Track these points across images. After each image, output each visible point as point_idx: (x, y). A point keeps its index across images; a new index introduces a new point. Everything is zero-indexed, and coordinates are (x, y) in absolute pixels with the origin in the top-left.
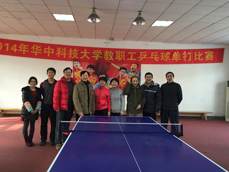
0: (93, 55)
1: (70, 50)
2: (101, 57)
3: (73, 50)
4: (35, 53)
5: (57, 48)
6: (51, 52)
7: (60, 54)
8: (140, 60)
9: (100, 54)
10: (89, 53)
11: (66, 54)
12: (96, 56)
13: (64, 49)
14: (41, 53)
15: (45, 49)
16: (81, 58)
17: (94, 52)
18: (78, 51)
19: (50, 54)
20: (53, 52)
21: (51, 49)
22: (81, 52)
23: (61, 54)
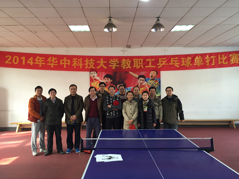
0: (110, 64)
1: (86, 60)
2: (118, 66)
3: (89, 61)
4: (51, 65)
5: (73, 59)
6: (67, 64)
7: (76, 65)
8: (159, 67)
9: (117, 63)
10: (106, 62)
11: (82, 65)
12: (113, 65)
13: (80, 59)
14: (57, 65)
15: (61, 60)
16: (98, 68)
17: (111, 61)
18: (94, 61)
19: (67, 65)
20: (69, 64)
21: (67, 60)
22: (98, 62)
23: (78, 65)
